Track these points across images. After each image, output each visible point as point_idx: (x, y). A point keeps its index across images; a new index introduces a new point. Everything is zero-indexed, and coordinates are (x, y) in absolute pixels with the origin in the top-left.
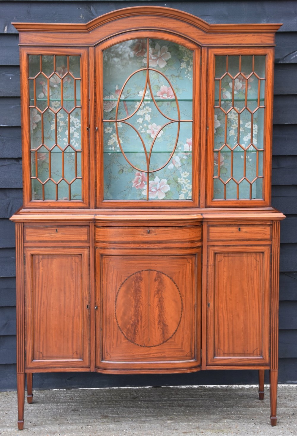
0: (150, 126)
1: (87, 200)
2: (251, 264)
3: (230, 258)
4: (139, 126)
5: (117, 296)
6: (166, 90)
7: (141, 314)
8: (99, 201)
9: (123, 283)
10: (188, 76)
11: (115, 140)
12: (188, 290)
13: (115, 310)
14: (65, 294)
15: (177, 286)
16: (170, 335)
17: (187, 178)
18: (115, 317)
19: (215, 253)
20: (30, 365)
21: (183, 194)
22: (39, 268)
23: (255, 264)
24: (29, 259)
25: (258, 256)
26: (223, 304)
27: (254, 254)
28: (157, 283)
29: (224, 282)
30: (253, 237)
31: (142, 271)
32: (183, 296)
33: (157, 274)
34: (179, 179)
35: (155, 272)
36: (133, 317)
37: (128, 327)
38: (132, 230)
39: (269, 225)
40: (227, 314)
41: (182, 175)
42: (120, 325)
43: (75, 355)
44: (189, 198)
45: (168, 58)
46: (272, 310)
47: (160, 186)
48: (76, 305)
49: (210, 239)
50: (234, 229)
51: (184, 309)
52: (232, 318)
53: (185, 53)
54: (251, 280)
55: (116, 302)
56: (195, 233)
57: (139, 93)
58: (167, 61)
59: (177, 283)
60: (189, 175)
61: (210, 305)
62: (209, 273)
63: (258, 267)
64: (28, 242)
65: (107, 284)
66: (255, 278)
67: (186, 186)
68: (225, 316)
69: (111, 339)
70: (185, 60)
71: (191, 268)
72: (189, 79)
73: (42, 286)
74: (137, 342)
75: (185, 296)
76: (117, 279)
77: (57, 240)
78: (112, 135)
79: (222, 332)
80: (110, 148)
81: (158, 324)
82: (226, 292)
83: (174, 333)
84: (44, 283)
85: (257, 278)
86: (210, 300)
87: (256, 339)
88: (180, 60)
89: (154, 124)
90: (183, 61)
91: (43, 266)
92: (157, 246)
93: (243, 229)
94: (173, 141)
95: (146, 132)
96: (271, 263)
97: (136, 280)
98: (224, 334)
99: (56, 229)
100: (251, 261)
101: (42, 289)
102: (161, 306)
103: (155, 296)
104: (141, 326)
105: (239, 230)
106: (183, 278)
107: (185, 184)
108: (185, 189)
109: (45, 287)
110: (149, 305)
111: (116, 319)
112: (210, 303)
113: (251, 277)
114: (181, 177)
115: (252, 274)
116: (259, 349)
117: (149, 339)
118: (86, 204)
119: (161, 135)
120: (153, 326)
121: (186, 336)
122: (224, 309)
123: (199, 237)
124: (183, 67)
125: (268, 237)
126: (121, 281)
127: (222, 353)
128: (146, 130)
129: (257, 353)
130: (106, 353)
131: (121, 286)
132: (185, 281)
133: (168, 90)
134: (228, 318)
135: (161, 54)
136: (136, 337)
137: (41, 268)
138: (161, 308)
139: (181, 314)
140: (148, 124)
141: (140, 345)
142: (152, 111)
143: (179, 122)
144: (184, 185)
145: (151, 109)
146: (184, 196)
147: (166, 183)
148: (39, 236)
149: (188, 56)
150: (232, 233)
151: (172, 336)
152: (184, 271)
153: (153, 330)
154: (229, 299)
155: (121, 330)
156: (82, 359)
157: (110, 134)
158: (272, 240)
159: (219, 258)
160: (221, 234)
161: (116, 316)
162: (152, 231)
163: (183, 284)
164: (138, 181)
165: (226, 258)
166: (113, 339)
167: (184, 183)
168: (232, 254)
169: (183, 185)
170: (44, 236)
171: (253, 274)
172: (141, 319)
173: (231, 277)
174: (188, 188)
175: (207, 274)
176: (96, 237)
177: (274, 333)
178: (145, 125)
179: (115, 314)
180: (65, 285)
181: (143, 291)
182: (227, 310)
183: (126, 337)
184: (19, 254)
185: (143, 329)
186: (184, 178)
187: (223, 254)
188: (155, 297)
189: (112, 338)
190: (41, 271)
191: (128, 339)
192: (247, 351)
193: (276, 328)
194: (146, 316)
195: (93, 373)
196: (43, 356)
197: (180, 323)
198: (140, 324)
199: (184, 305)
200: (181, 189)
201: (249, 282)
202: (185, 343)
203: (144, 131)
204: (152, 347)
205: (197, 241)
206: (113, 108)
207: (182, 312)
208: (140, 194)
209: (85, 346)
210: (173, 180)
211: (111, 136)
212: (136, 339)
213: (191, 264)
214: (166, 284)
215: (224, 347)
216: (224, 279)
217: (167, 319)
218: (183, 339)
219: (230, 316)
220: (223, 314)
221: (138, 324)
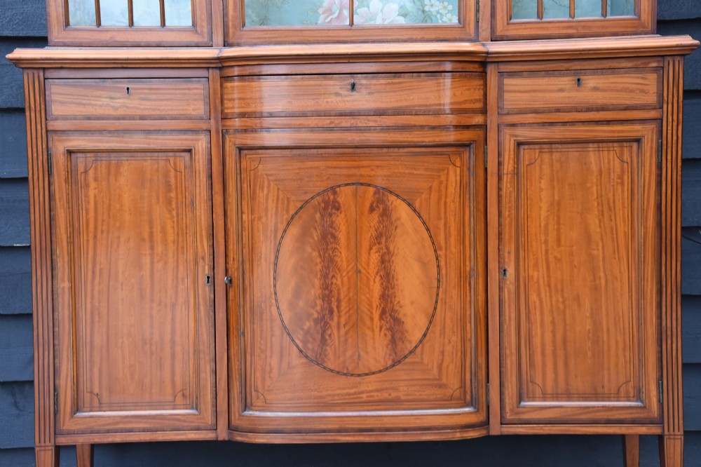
1: (205, 24)
2: (609, 169)
3: (556, 156)
5: (278, 251)
7: (339, 294)
8: (235, 27)
9: (292, 218)
12: (453, 232)
13: (275, 286)
14: (152, 248)
15: (424, 223)
16: (410, 347)
18: (274, 301)
19: (519, 144)
20: (67, 424)
22: (87, 186)
23: (618, 170)
24: (60, 160)
25: (626, 150)
26: (538, 271)
27: (616, 144)
28: (375, 217)
29: (542, 218)
30: (614, 102)
31: (339, 186)
32: (441, 249)
33: (375, 193)
35: (372, 190)
36: (319, 302)
37: (306, 327)
38: (312, 83)
39: (655, 70)
40: (551, 297)
42: (286, 322)
43: (179, 399)
46: (664, 283)
48: (180, 276)
49: (505, 107)
50: (566, 82)
51: (444, 280)
52: (561, 306)
54: (610, 209)
55: (276, 265)
56: (469, 90)
59: (425, 217)
61: (508, 273)
62: (503, 193)
63: (626, 178)
64: (56, 119)
65: (253, 221)
66: (619, 205)
68: (544, 300)
69: (266, 357)
71: (458, 178)
73: (96, 228)
74: (330, 365)
75: (446, 250)
76: (277, 207)
77: (129, 112)
79: (537, 341)
81: (381, 318)
82: (546, 242)
83: (421, 341)
84: (100, 222)
85: (623, 204)
86: (506, 260)
87: (625, 357)
91: (96, 180)
92: (376, 121)
93: (588, 81)
96: (659, 167)
97: (325, 209)
98: (543, 345)
99: (126, 86)
100: (609, 163)
101: (95, 237)
102: (388, 274)
103: (371, 249)
104: (339, 323)
105: (579, 85)
106: (439, 203)
107: (441, 14)
109: (102, 231)
110: (358, 272)
111: (278, 308)
112: (506, 267)
113: (609, 204)
115: (611, 194)
116: (631, 384)
117: (359, 355)
118: (202, 34)
120: (368, 322)
121: (448, 348)
122: (541, 281)
123: (478, 101)
125: (652, 99)
126: (288, 211)
127: (538, 392)
129: (627, 392)
130: (253, 393)
131: (288, 224)
132: (445, 212)
134: (552, 305)
136: (326, 350)
137: (93, 185)
138: (388, 278)
139: (438, 295)
141: (337, 369)
144: (439, 16)
148: (85, 105)
150: (561, 90)
151: (416, 347)
152: (443, 187)
153: (368, 332)
154: (555, 257)
155: (289, 334)
156: (197, 409)
158: (662, 108)
159: (527, 157)
160: (533, 94)
161: (276, 300)
162: (361, 84)
163: (440, 219)
165: (546, 157)
166: (271, 357)
167: (438, 12)
168: (559, 146)
169: (436, 16)
170: (96, 105)
171: (614, 195)
172: (338, 307)
173: (559, 203)
175: (499, 196)
176: (226, 106)
177: (669, 342)
179: (275, 294)
180: (151, 227)
181: (342, 237)
182: (549, 286)
183: (301, 351)
184: (35, 150)
185: (343, 331)
187: (537, 146)
188: (372, 252)
189: (269, 354)
190: (92, 193)
191: (306, 357)
192: (603, 387)
193: (674, 330)
194: (349, 299)
195: (223, 442)
196: (100, 403)
197: (433, 316)
198: (336, 318)
199: (443, 272)
201: (603, 215)
202: (448, 366)
204: (367, 374)
205: (474, 111)
207: (438, 287)
209: (203, 375)
212: (326, 356)
213: (458, 170)
214: (399, 219)
215: (544, 378)
216: (540, 208)
217: (401, 307)
218: (443, 355)
219: (558, 301)
220: (539, 295)
221: (332, 319)
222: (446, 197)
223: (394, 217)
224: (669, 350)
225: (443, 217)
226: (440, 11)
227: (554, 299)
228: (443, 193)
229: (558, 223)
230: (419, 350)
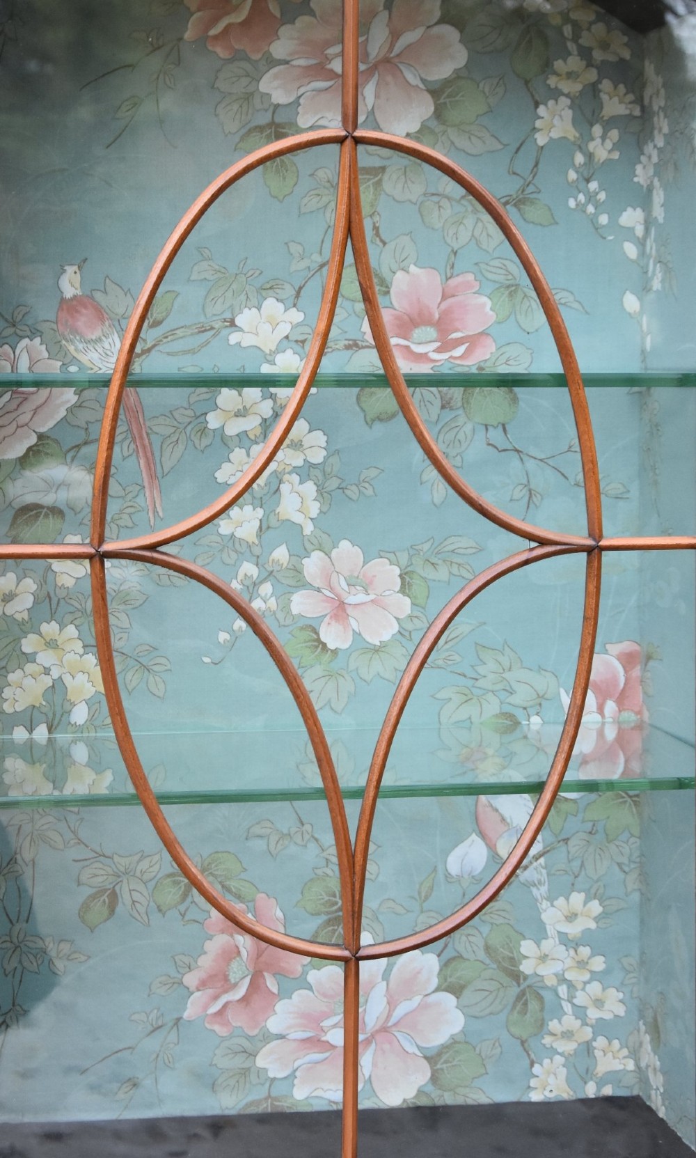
0: (313, 565)
4: (236, 566)
6: (432, 302)
10: (591, 198)
11: (55, 673)
17: (585, 939)
21: (559, 1059)
34: (527, 947)
41: (552, 915)
44: (600, 1085)
45: (443, 71)
47: (392, 1004)
53: (568, 30)
57: (232, 323)
58: (435, 92)
60: (597, 919)
67: (580, 999)
70: (566, 86)
72: (593, 220)
78: (32, 637)
80: (20, 734)
88: (527, 82)
89: (345, 545)
90: (556, 94)
94: (482, 670)
95: (286, 608)
107: (571, 986)
108: (570, 1022)
114: (540, 933)
119: (396, 628)
124: (555, 134)
128: (284, 595)
133: (444, 297)
135: (395, 35)
140: (301, 549)
142: (332, 451)
143: (594, 552)
144: (563, 990)
145: (319, 438)
146: (563, 1072)
147: (435, 982)
149: (585, 53)
157: (23, 622)
164: (226, 978)
167: (562, 979)
169: (555, 990)
174: (593, 1014)
178: (281, 554)
186: (564, 940)
200: (541, 1025)
203: (272, 603)
206: (41, 437)
208: (245, 1073)
210: (482, 955)
211: (29, 644)
226: (568, 976)
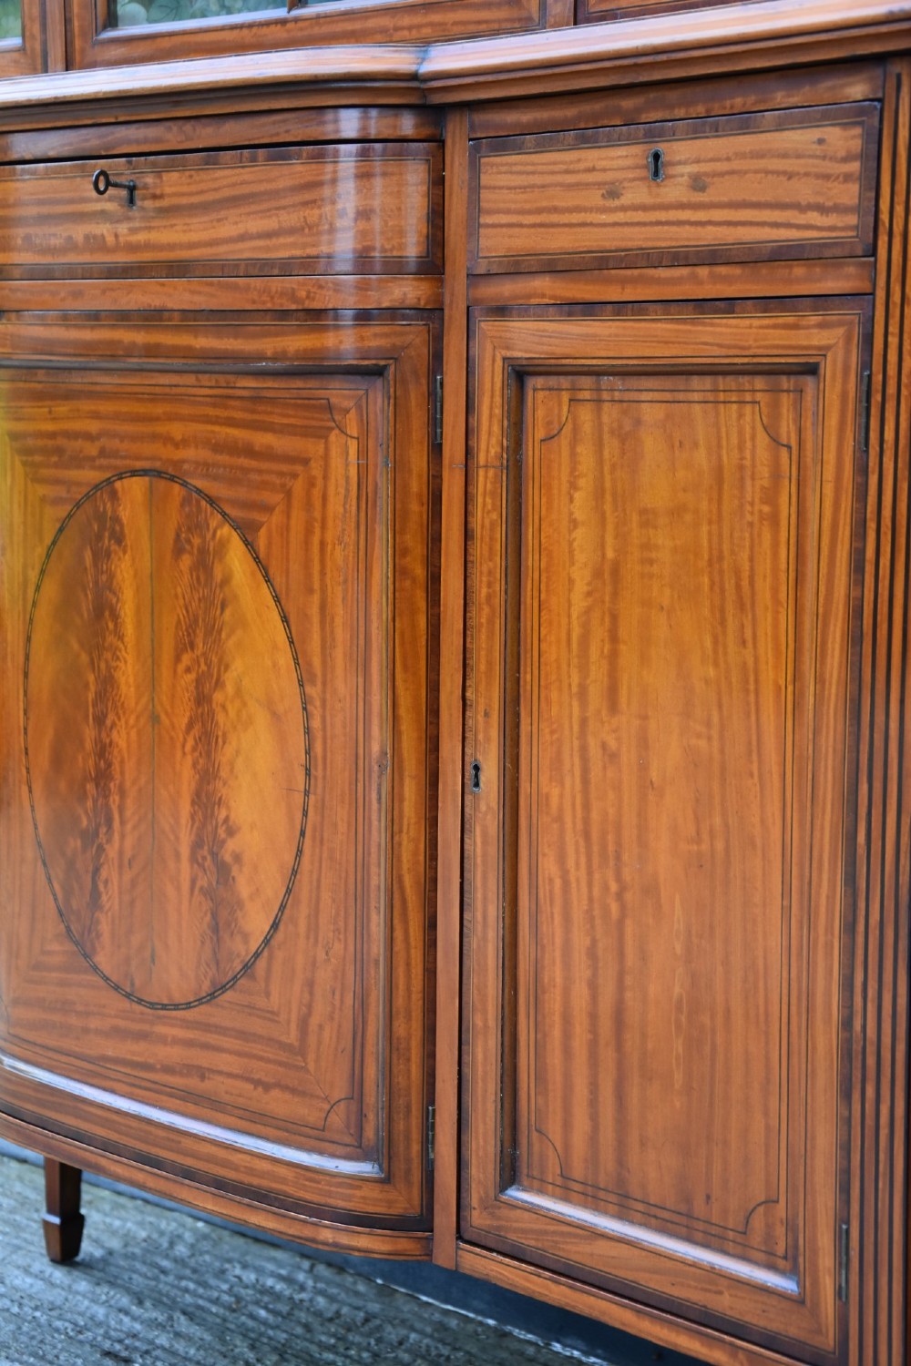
2: (741, 468)
3: (610, 413)
7: (123, 773)
8: (84, 33)
9: (49, 556)
12: (343, 637)
15: (277, 599)
16: (246, 951)
19: (520, 374)
23: (764, 472)
25: (786, 401)
26: (562, 784)
27: (759, 382)
28: (185, 569)
31: (120, 476)
32: (313, 683)
33: (186, 501)
35: (178, 492)
37: (69, 852)
39: (859, 111)
40: (590, 873)
42: (41, 832)
49: (484, 253)
50: (626, 161)
51: (320, 773)
52: (614, 908)
54: (742, 607)
55: (26, 675)
61: (483, 778)
63: (784, 499)
66: (764, 591)
68: (572, 879)
71: (353, 472)
74: (104, 962)
75: (324, 684)
76: (25, 524)
79: (554, 1002)
81: (193, 859)
82: (583, 693)
83: (267, 941)
85: (775, 591)
86: (481, 737)
87: (766, 1114)
93: (680, 160)
96: (862, 470)
97: (99, 537)
98: (567, 1020)
100: (741, 448)
102: (208, 736)
103: (178, 659)
104: (121, 853)
105: (656, 174)
106: (307, 543)
110: (155, 719)
111: (30, 791)
112: (481, 758)
113: (738, 587)
115: (745, 555)
116: (781, 1210)
117: (153, 951)
120: (171, 864)
121: (324, 976)
125: (851, 224)
126: (41, 540)
127: (553, 1167)
129: (769, 1237)
131: (42, 572)
132: (323, 573)
134: (591, 899)
136: (98, 922)
138: (207, 747)
139: (305, 813)
141: (114, 978)
151: (257, 955)
152: (317, 493)
153: (170, 891)
154: (604, 746)
155: (44, 864)
159: (540, 413)
161: (28, 770)
162: (145, 187)
163: (310, 591)
165: (586, 416)
166: (19, 916)
168: (618, 382)
171: (751, 559)
172: (121, 809)
173: (616, 572)
175: (468, 535)
179: (26, 752)
181: (128, 617)
182: (587, 835)
183: (61, 914)
185: (127, 877)
187: (564, 382)
188: (181, 667)
189: (17, 909)
191: (69, 931)
192: (708, 1198)
193: (886, 1055)
194: (140, 790)
197: (295, 872)
198: (116, 837)
199: (319, 747)
201: (723, 622)
202: (321, 1027)
204: (164, 1007)
207: (307, 793)
212: (98, 936)
213: (353, 447)
214: (226, 581)
215: (567, 1125)
216: (571, 581)
217: (231, 832)
218: (311, 994)
219: (606, 888)
220: (561, 860)
221: (109, 841)
222: (323, 527)
223: (218, 574)
224: (870, 1122)
225: (316, 586)
227: (597, 876)
228: (317, 515)
229: (614, 638)
230: (261, 964)
